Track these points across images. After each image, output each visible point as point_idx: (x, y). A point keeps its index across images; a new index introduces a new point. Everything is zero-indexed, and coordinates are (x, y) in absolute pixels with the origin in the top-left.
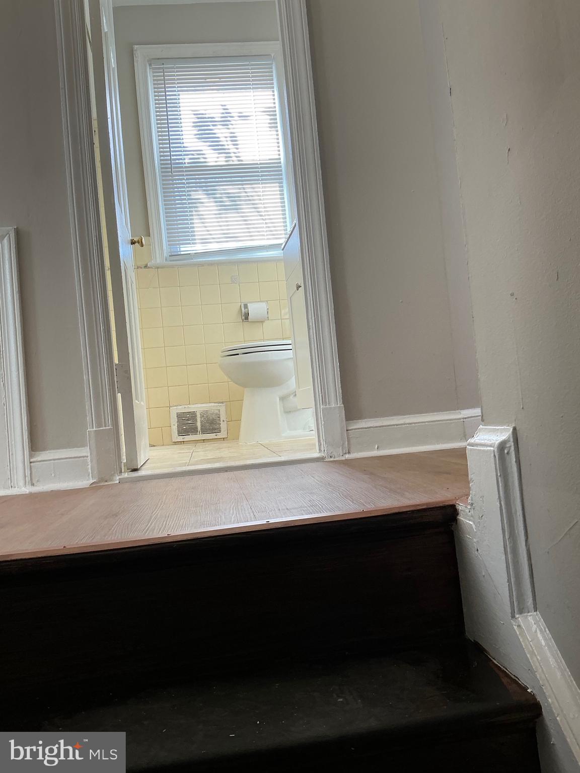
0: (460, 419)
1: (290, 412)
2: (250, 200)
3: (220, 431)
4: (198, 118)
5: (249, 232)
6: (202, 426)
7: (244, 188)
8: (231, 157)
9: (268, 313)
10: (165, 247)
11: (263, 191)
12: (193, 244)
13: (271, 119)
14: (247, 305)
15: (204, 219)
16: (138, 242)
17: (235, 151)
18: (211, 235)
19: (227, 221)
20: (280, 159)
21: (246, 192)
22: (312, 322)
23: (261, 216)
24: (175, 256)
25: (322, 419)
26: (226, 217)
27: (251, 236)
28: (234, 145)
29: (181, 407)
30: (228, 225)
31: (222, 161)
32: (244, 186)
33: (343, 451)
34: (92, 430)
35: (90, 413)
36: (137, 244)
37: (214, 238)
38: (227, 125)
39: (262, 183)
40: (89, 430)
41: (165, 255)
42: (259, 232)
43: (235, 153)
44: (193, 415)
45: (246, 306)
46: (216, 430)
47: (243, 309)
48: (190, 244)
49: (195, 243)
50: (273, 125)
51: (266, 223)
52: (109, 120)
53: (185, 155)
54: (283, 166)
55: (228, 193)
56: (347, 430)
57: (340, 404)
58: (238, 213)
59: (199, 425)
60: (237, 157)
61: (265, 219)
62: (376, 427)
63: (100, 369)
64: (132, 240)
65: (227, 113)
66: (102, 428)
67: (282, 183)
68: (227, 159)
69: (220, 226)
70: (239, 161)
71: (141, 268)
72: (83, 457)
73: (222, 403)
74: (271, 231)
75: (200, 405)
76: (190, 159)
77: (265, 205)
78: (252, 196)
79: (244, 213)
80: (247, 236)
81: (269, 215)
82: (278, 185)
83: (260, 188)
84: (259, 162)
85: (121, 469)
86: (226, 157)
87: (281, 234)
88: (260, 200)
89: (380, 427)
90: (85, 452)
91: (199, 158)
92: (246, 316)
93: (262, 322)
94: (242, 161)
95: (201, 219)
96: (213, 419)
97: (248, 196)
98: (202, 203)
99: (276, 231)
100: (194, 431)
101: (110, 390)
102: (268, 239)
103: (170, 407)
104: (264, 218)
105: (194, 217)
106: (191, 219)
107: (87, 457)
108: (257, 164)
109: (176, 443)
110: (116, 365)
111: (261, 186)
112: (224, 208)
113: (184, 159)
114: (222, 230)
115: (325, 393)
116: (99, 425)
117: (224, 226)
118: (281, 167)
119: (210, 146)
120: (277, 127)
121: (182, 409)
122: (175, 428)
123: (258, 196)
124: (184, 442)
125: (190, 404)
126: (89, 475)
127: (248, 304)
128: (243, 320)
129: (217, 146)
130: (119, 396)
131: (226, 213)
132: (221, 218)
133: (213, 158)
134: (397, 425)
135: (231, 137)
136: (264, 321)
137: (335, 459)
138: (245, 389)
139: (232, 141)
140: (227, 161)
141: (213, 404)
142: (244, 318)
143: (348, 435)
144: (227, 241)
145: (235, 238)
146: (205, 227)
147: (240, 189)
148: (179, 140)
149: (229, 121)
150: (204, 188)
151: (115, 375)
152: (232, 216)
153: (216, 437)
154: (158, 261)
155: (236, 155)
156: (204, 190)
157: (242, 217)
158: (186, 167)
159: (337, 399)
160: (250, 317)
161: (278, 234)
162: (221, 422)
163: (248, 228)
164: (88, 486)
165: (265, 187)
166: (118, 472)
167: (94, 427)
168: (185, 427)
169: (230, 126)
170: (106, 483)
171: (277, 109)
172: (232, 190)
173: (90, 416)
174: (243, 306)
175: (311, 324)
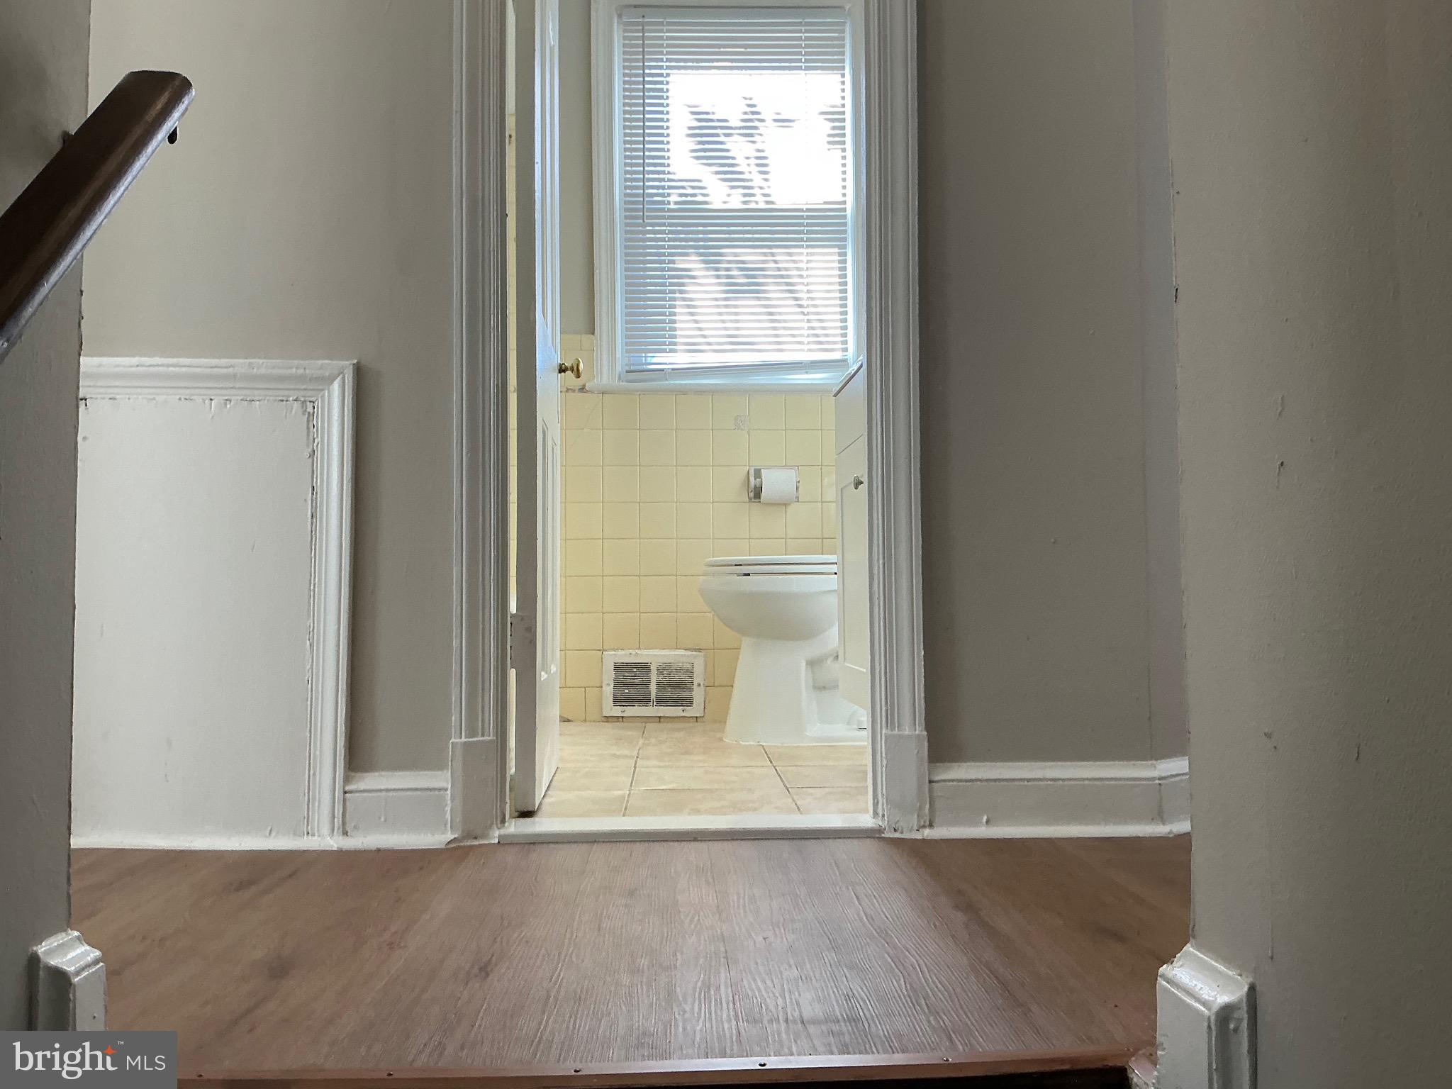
0: (1153, 779)
1: (824, 688)
2: (782, 276)
3: (691, 704)
4: (699, 120)
5: (777, 336)
6: (658, 690)
7: (773, 254)
8: (753, 195)
9: (797, 488)
10: (619, 355)
11: (808, 262)
12: (671, 351)
13: (834, 128)
14: (760, 470)
15: (694, 307)
16: (572, 370)
17: (764, 184)
18: (704, 336)
19: (736, 314)
20: (844, 202)
21: (776, 262)
22: (879, 567)
23: (800, 306)
24: (637, 372)
25: (884, 755)
26: (736, 306)
27: (779, 343)
28: (761, 172)
29: (623, 652)
30: (737, 321)
31: (736, 202)
32: (774, 251)
33: (919, 821)
34: (458, 740)
35: (458, 709)
36: (569, 372)
37: (709, 344)
38: (752, 135)
39: (808, 247)
40: (453, 740)
41: (619, 369)
42: (793, 336)
43: (761, 188)
44: (645, 667)
45: (758, 474)
46: (686, 702)
47: (752, 479)
48: (664, 351)
49: (675, 351)
50: (836, 139)
51: (809, 321)
52: (538, 168)
53: (670, 188)
54: (849, 217)
55: (743, 262)
56: (930, 782)
57: (920, 730)
58: (758, 299)
59: (653, 688)
60: (765, 195)
61: (808, 313)
62: (987, 780)
63: (483, 629)
64: (561, 365)
65: (753, 113)
66: (475, 739)
67: (845, 247)
68: (747, 199)
69: (723, 321)
70: (767, 202)
71: (573, 391)
72: (440, 790)
73: (700, 650)
74: (817, 336)
75: (656, 652)
76: (681, 195)
77: (810, 288)
78: (786, 269)
79: (768, 299)
80: (770, 343)
81: (815, 306)
82: (836, 250)
83: (802, 255)
84: (805, 207)
85: (505, 815)
86: (745, 195)
87: (834, 343)
88: (801, 276)
89: (995, 780)
90: (442, 780)
91: (694, 195)
92: (758, 492)
93: (785, 505)
94: (772, 203)
95: (689, 307)
96: (681, 681)
97: (779, 269)
98: (693, 277)
99: (827, 335)
100: (644, 699)
101: (497, 668)
102: (810, 350)
103: (603, 651)
104: (805, 310)
105: (677, 303)
106: (670, 307)
107: (446, 790)
108: (801, 210)
109: (608, 719)
110: (512, 616)
111: (804, 251)
112: (734, 290)
113: (669, 195)
114: (726, 329)
115: (893, 704)
116: (472, 733)
117: (731, 321)
118: (845, 217)
119: (717, 173)
120: (844, 143)
121: (625, 656)
122: (609, 690)
123: (798, 269)
124: (623, 717)
125: (639, 648)
126: (446, 825)
127: (762, 470)
128: (750, 499)
129: (730, 174)
130: (512, 673)
131: (736, 299)
132: (726, 306)
133: (720, 196)
134: (1028, 780)
135: (757, 158)
136: (789, 504)
137: (902, 836)
138: (743, 638)
139: (758, 165)
140: (745, 203)
141: (682, 652)
142: (752, 495)
143: (931, 791)
144: (733, 351)
145: (748, 345)
146: (696, 322)
147: (765, 254)
148: (662, 161)
149: (756, 128)
150: (701, 251)
151: (509, 634)
152: (747, 305)
153: (683, 714)
154: (606, 380)
155: (763, 191)
156: (701, 254)
157: (766, 306)
158: (670, 210)
159: (915, 720)
160: (763, 494)
161: (828, 343)
162: (695, 687)
163: (775, 328)
164: (443, 847)
165: (813, 254)
166: (499, 822)
167: (463, 737)
168: (627, 691)
169: (756, 138)
170: (476, 843)
171: (848, 110)
172: (751, 256)
173: (458, 715)
174: (752, 472)
175: (875, 571)
